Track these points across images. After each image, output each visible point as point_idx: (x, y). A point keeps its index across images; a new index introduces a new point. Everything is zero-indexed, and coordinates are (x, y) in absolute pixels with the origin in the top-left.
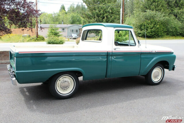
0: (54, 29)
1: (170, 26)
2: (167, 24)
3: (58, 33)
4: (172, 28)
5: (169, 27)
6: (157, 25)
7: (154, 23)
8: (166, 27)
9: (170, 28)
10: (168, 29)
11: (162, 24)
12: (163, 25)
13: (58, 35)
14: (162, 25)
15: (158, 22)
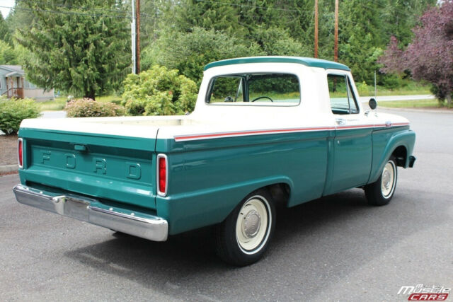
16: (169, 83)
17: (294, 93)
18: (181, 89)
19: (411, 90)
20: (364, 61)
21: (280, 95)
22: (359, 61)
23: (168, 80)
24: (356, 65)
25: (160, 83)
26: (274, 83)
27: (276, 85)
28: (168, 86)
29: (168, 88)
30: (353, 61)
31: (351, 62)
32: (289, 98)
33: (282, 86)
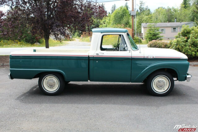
0: (153, 28)
3: (158, 34)
13: (157, 36)
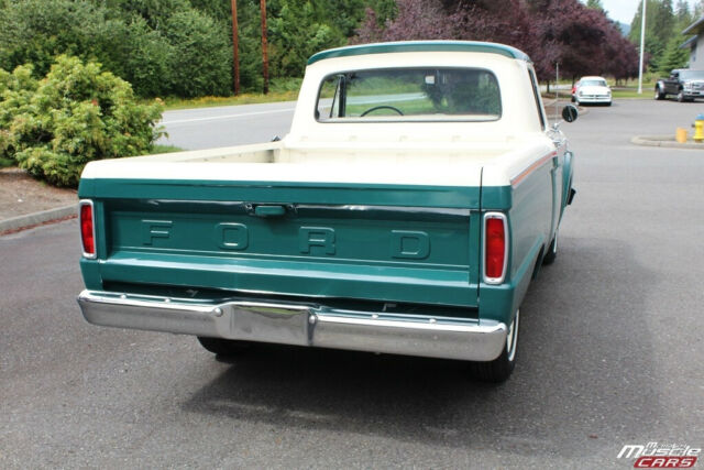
1: (134, 58)
2: (124, 50)
4: (145, 65)
5: (131, 61)
6: (89, 52)
7: (75, 45)
8: (121, 64)
9: (138, 65)
10: (128, 70)
11: (104, 49)
12: (110, 54)
14: (105, 54)
15: (91, 43)
16: (89, 86)
17: (207, 98)
18: (113, 97)
19: (372, 88)
20: (304, 46)
21: (186, 101)
22: (297, 44)
23: (88, 82)
24: (292, 51)
25: (75, 88)
26: (174, 82)
27: (178, 83)
28: (87, 91)
29: (89, 96)
30: (288, 46)
31: (285, 46)
32: (200, 105)
33: (186, 87)
